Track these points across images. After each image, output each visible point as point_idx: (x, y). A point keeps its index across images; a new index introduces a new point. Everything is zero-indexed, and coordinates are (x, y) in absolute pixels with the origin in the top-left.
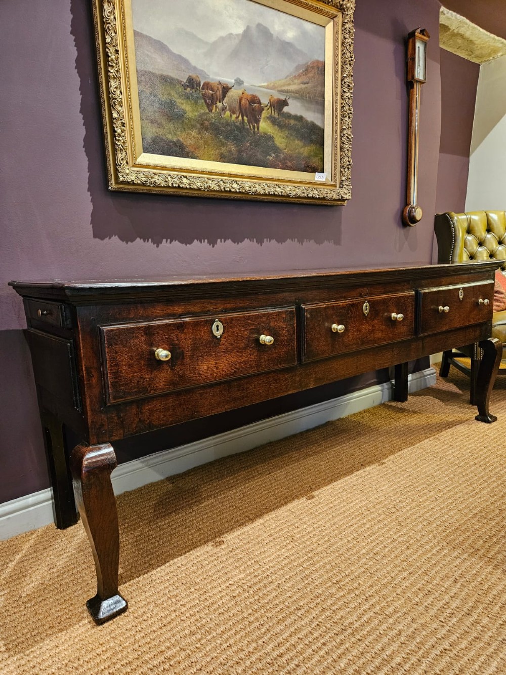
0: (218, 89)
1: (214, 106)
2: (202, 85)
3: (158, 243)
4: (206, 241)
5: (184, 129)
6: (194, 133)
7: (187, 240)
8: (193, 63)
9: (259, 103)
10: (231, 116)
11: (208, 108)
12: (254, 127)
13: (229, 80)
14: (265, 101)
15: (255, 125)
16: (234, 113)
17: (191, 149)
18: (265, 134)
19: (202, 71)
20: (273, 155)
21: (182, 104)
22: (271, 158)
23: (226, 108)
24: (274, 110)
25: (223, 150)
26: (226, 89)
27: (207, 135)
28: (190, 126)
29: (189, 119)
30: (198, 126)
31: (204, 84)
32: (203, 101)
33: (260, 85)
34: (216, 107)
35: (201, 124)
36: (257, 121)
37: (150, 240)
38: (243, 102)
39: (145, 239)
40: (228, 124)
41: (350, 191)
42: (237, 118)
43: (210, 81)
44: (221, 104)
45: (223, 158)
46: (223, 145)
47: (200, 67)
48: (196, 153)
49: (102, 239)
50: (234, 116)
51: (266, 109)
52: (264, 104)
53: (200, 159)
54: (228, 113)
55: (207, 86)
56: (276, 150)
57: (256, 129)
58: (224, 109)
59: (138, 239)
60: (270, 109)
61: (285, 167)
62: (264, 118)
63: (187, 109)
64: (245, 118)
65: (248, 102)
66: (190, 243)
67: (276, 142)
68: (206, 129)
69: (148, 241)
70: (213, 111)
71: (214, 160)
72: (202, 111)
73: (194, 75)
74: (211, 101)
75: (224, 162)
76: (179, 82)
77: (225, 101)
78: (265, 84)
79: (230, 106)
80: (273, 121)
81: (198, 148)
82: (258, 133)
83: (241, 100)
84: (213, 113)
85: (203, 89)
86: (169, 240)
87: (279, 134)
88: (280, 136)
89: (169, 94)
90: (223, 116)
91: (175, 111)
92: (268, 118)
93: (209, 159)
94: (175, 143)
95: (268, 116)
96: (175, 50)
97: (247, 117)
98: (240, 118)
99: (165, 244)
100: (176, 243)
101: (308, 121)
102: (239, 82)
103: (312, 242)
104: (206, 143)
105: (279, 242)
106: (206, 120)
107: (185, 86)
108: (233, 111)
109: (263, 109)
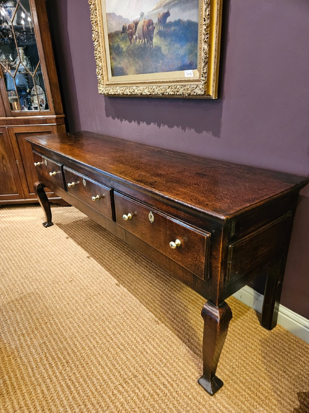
1: (132, 39)
2: (127, 28)
4: (136, 122)
5: (123, 59)
6: (126, 60)
9: (152, 23)
11: (130, 41)
12: (150, 44)
13: (137, 16)
15: (151, 42)
18: (156, 46)
19: (127, 19)
20: (161, 62)
21: (121, 44)
22: (160, 65)
23: (137, 37)
24: (161, 25)
25: (137, 66)
26: (136, 24)
27: (131, 59)
28: (125, 56)
29: (124, 52)
35: (128, 54)
36: (152, 39)
38: (144, 28)
40: (138, 48)
43: (130, 24)
46: (137, 63)
48: (127, 71)
49: (109, 117)
50: (141, 41)
53: (128, 75)
54: (138, 41)
55: (129, 27)
56: (163, 57)
57: (151, 46)
58: (136, 39)
60: (158, 25)
63: (123, 46)
65: (147, 27)
67: (162, 51)
68: (130, 55)
71: (133, 74)
72: (128, 45)
73: (124, 24)
74: (131, 36)
77: (136, 32)
78: (156, 6)
79: (138, 35)
80: (161, 34)
81: (128, 68)
82: (152, 48)
85: (128, 30)
86: (125, 120)
87: (164, 44)
89: (117, 42)
90: (136, 44)
91: (119, 50)
92: (157, 33)
94: (120, 69)
95: (157, 31)
97: (146, 38)
101: (184, 22)
102: (142, 15)
103: (193, 130)
104: (130, 64)
105: (169, 127)
106: (130, 49)
107: (122, 33)
108: (140, 39)
109: (154, 28)
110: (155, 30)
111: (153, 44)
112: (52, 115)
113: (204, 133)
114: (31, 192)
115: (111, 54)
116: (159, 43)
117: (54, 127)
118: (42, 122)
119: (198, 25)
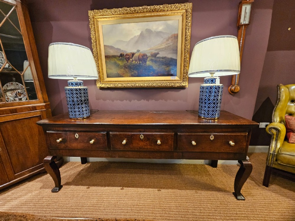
0: (131, 55)
2: (125, 55)
3: (113, 101)
4: (128, 100)
5: (119, 69)
6: (122, 70)
8: (122, 49)
9: (147, 56)
10: (135, 62)
11: (127, 61)
12: (144, 64)
13: (134, 51)
14: (149, 55)
16: (136, 61)
17: (121, 75)
18: (149, 66)
19: (125, 51)
20: (152, 72)
21: (118, 62)
24: (153, 57)
25: (132, 73)
26: (133, 54)
27: (127, 70)
28: (121, 68)
29: (121, 66)
30: (124, 67)
31: (126, 55)
33: (147, 50)
34: (130, 61)
35: (125, 67)
36: (146, 62)
37: (111, 100)
40: (134, 65)
42: (138, 62)
43: (128, 53)
44: (132, 59)
45: (132, 76)
46: (132, 72)
47: (124, 50)
48: (123, 75)
49: (98, 100)
50: (136, 62)
51: (149, 57)
53: (124, 77)
54: (134, 62)
55: (127, 55)
56: (154, 70)
58: (133, 61)
59: (108, 100)
60: (151, 57)
61: (158, 76)
62: (149, 61)
63: (120, 63)
64: (141, 62)
65: (142, 57)
66: (123, 101)
67: (154, 68)
68: (126, 68)
71: (129, 77)
72: (125, 63)
73: (122, 53)
74: (128, 59)
76: (117, 56)
77: (133, 58)
78: (149, 49)
79: (135, 59)
80: (152, 60)
81: (124, 74)
82: (146, 66)
83: (139, 56)
85: (125, 56)
86: (116, 100)
88: (155, 65)
89: (114, 60)
90: (132, 63)
91: (116, 64)
92: (150, 60)
93: (127, 77)
94: (116, 74)
95: (150, 59)
96: (116, 47)
98: (139, 62)
100: (118, 101)
101: (169, 58)
102: (138, 51)
103: (172, 100)
104: (126, 72)
105: (156, 100)
106: (126, 65)
107: (119, 57)
109: (148, 58)
111: (147, 64)
112: (41, 103)
113: (179, 101)
114: (16, 172)
116: (151, 64)
117: (43, 112)
118: (32, 109)
119: (177, 60)
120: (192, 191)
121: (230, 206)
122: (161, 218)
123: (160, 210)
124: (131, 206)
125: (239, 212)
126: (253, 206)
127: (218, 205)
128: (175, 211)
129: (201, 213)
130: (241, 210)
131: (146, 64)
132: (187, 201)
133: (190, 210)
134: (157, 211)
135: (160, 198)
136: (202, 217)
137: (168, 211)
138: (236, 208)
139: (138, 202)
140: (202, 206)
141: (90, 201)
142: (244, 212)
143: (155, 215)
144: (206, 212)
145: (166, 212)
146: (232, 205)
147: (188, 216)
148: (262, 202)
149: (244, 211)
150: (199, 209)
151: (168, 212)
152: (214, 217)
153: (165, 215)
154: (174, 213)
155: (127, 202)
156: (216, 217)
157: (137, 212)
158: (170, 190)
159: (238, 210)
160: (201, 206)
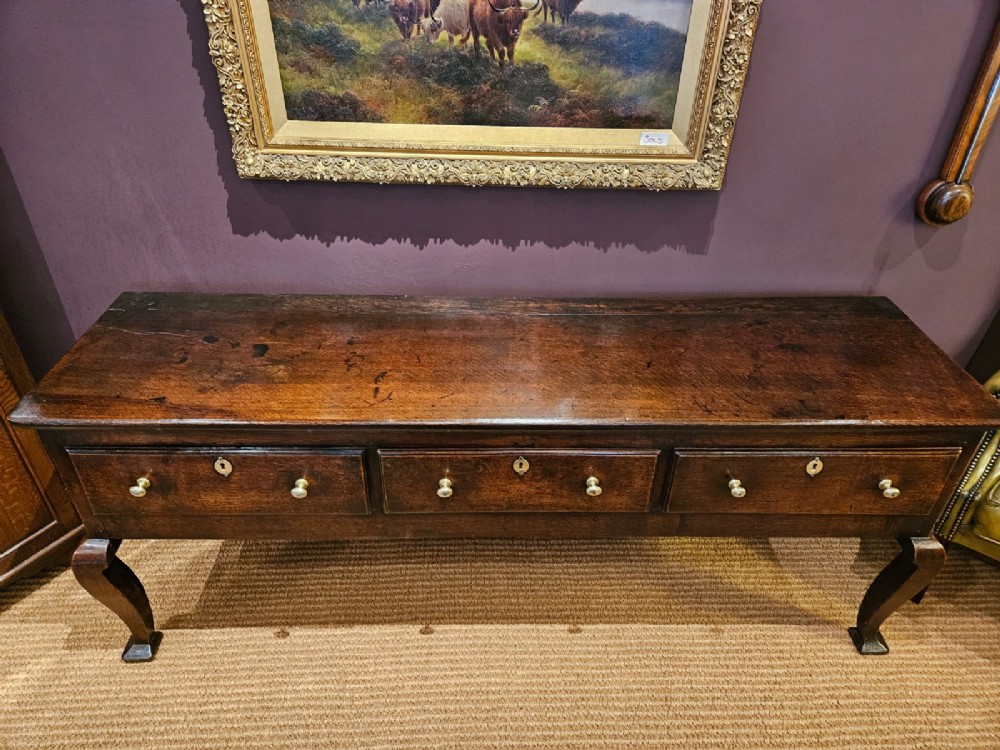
1: (415, 26)
3: (328, 241)
4: (408, 240)
5: (358, 75)
6: (376, 80)
7: (375, 238)
9: (517, 3)
10: (451, 39)
11: (402, 30)
12: (501, 54)
15: (505, 48)
16: (457, 32)
17: (371, 107)
18: (527, 63)
20: (544, 101)
21: (352, 31)
22: (539, 108)
23: (439, 26)
24: (553, 14)
25: (433, 102)
27: (401, 81)
28: (369, 69)
29: (366, 57)
30: (384, 66)
32: (392, 20)
34: (419, 27)
35: (390, 63)
36: (510, 41)
37: (316, 237)
38: (478, 9)
39: (308, 235)
40: (445, 56)
41: (718, 173)
42: (463, 41)
44: (430, 19)
45: (433, 117)
46: (433, 93)
48: (381, 112)
49: (246, 235)
50: (457, 39)
51: (531, 13)
52: (527, 5)
53: (388, 122)
54: (444, 35)
56: (552, 91)
57: (506, 58)
58: (435, 28)
59: (297, 236)
60: (542, 13)
61: (571, 122)
62: (527, 33)
63: (361, 39)
64: (482, 39)
65: (489, 7)
66: (381, 243)
67: (552, 77)
68: (399, 70)
69: (313, 238)
70: (414, 34)
71: (414, 122)
72: (391, 38)
74: (408, 17)
75: (436, 123)
77: (437, 12)
80: (547, 35)
81: (384, 102)
82: (512, 63)
83: (472, 4)
84: (414, 39)
86: (345, 238)
87: (562, 60)
88: (564, 64)
89: (326, 19)
90: (432, 41)
91: (338, 46)
92: (535, 32)
93: (406, 120)
94: (342, 101)
95: (535, 27)
97: (486, 36)
98: (471, 40)
99: (339, 243)
100: (357, 243)
101: (642, 23)
103: (631, 248)
104: (399, 94)
105: (551, 246)
106: (399, 53)
108: (455, 30)
109: (525, 16)
110: (525, 21)
111: (516, 54)
113: (666, 250)
115: (281, 49)
116: (539, 55)
119: (684, 38)
120: (685, 626)
121: (821, 679)
122: (572, 733)
123: (568, 704)
124: (458, 698)
125: (847, 702)
126: (899, 676)
127: (778, 679)
128: (622, 705)
129: (713, 708)
130: (854, 692)
131: (511, 54)
132: (664, 669)
133: (676, 700)
134: (559, 709)
135: (566, 660)
136: (717, 722)
137: (596, 708)
138: (838, 685)
139: (481, 680)
140: (718, 683)
141: (290, 688)
142: (862, 701)
143: (550, 725)
144: (732, 704)
145: (592, 712)
146: (828, 678)
147: (667, 723)
148: (933, 659)
149: (864, 697)
150: (707, 695)
151: (597, 713)
152: (760, 721)
153: (588, 722)
154: (618, 713)
155: (441, 682)
156: (766, 722)
157: (484, 715)
158: (601, 626)
159: (844, 693)
160: (716, 686)
